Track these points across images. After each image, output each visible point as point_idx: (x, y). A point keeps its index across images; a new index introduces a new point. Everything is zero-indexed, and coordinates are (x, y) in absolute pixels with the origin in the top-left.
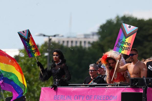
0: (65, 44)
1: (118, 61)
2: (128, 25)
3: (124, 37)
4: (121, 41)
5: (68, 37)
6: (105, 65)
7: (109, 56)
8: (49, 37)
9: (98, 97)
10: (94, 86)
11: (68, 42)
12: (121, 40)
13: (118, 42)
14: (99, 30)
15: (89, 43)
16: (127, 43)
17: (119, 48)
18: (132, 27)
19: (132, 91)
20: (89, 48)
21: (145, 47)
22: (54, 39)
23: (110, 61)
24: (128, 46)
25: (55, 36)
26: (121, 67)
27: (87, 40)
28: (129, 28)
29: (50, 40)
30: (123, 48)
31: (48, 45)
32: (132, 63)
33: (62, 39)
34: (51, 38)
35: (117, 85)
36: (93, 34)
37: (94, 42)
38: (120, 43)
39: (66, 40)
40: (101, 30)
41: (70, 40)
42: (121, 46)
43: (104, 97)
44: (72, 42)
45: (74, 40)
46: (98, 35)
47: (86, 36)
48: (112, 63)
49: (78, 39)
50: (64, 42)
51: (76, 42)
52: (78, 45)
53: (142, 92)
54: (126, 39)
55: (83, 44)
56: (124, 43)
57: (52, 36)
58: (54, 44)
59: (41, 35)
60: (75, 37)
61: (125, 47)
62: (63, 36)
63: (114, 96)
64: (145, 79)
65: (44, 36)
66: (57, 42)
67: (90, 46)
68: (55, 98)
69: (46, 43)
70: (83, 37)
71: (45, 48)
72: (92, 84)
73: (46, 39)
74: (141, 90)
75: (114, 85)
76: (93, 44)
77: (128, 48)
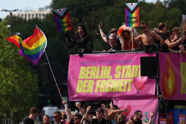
0: (24, 17)
1: (132, 33)
2: (130, 4)
3: (130, 13)
4: (129, 18)
5: (26, 11)
6: (120, 36)
7: (125, 30)
8: (10, 11)
9: (118, 61)
10: (114, 52)
11: (26, 15)
12: (129, 16)
13: (127, 19)
14: (52, 4)
15: (43, 15)
16: (134, 17)
17: (130, 23)
18: (133, 4)
19: (146, 55)
20: (44, 20)
21: (90, 16)
22: (14, 13)
23: (125, 33)
24: (136, 20)
25: (15, 11)
26: (136, 38)
27: (42, 13)
28: (132, 5)
29: (11, 14)
30: (133, 22)
31: (10, 18)
32: (144, 34)
33: (21, 13)
34: (12, 12)
35: (133, 51)
36: (47, 8)
37: (47, 14)
38: (129, 19)
39: (24, 13)
40: (53, 4)
41: (28, 13)
42: (131, 21)
43: (123, 61)
44: (29, 15)
45: (31, 13)
46: (51, 8)
47: (41, 9)
48: (127, 35)
49: (34, 12)
50: (22, 15)
51: (33, 15)
52: (35, 17)
53: (155, 56)
54: (132, 15)
55: (38, 16)
56: (132, 18)
57: (13, 11)
58: (15, 17)
59: (3, 10)
60: (32, 11)
61: (133, 21)
62: (21, 10)
63: (131, 60)
64: (156, 45)
65: (6, 11)
66: (17, 15)
67: (45, 17)
68: (82, 64)
69: (8, 17)
70: (38, 10)
71: (7, 21)
72: (111, 51)
73: (8, 14)
74: (154, 54)
75: (131, 51)
76: (47, 16)
77: (136, 21)
